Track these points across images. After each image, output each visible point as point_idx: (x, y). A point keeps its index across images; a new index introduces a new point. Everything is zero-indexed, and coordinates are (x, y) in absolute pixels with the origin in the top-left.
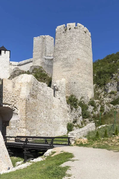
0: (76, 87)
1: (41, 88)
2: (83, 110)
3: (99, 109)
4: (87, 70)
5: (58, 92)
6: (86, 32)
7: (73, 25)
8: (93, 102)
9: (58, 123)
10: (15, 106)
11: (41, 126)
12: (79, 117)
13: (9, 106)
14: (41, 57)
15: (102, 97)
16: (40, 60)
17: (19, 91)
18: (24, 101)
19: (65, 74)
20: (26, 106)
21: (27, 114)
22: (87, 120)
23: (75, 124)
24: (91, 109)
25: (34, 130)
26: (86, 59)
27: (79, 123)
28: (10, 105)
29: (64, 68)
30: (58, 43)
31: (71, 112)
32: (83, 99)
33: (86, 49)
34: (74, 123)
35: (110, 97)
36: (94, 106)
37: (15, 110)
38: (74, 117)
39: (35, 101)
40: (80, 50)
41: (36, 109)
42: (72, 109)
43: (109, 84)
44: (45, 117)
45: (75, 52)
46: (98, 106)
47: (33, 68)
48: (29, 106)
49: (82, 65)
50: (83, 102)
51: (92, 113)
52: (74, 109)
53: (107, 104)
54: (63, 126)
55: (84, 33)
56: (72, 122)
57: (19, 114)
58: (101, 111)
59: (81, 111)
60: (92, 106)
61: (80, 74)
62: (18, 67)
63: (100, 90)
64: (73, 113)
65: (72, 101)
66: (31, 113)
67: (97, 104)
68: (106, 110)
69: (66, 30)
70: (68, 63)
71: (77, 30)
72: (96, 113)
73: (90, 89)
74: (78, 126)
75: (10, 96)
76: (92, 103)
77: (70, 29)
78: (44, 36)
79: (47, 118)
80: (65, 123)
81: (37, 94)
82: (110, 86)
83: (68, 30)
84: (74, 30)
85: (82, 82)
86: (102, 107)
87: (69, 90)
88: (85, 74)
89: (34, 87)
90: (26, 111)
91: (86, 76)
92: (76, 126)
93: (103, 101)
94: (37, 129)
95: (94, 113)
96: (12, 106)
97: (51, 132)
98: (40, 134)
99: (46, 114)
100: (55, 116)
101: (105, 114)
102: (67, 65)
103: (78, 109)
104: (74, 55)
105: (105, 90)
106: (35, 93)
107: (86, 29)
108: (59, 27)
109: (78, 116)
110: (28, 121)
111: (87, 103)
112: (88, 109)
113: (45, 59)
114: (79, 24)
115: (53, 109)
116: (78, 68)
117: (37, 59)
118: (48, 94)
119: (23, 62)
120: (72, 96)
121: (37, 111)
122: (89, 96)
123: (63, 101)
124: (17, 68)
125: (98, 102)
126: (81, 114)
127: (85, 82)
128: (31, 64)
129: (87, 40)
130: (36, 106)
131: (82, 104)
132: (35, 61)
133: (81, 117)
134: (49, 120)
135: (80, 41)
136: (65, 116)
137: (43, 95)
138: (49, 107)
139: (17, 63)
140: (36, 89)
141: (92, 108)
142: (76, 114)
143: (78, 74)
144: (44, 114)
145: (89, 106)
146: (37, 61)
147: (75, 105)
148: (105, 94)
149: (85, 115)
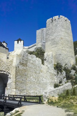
0: (61, 57)
1: (31, 58)
2: (66, 73)
4: (69, 45)
5: (46, 61)
6: (66, 21)
7: (57, 17)
8: (75, 67)
9: (46, 84)
10: (8, 72)
11: (30, 87)
12: (64, 78)
13: (4, 73)
14: (41, 41)
17: (12, 61)
18: (15, 68)
19: (53, 49)
20: (16, 72)
21: (17, 78)
25: (24, 90)
26: (67, 38)
28: (5, 71)
29: (52, 45)
30: (48, 30)
31: (58, 75)
32: (67, 66)
33: (67, 31)
34: (60, 84)
36: (76, 70)
37: (9, 75)
38: (59, 79)
39: (25, 68)
40: (63, 32)
41: (26, 74)
42: (58, 73)
44: (34, 80)
45: (59, 34)
47: (36, 49)
48: (19, 72)
49: (65, 42)
50: (66, 68)
51: (74, 75)
52: (60, 73)
54: (51, 86)
55: (65, 21)
56: (58, 82)
57: (11, 78)
59: (65, 74)
60: (74, 70)
61: (63, 48)
62: (28, 49)
65: (58, 68)
66: (21, 77)
69: (52, 21)
70: (55, 42)
71: (60, 20)
73: (72, 58)
75: (4, 65)
77: (55, 20)
78: (42, 29)
79: (36, 80)
80: (52, 84)
81: (27, 63)
83: (54, 21)
84: (58, 20)
85: (66, 53)
87: (57, 60)
89: (24, 58)
90: (16, 75)
91: (68, 49)
94: (27, 89)
95: (76, 75)
96: (6, 72)
97: (40, 91)
98: (30, 93)
99: (35, 77)
100: (43, 79)
102: (55, 43)
103: (63, 73)
104: (58, 36)
106: (25, 62)
107: (66, 18)
108: (48, 20)
109: (62, 78)
110: (17, 83)
111: (70, 68)
112: (70, 73)
114: (61, 16)
115: (41, 74)
116: (62, 44)
117: (38, 43)
118: (37, 63)
119: (31, 46)
120: (58, 64)
121: (27, 75)
122: (71, 63)
123: (50, 67)
126: (65, 76)
127: (68, 54)
128: (35, 47)
129: (68, 25)
130: (26, 71)
131: (66, 69)
132: (37, 44)
133: (65, 79)
134: (38, 82)
135: (62, 26)
136: (52, 78)
137: (32, 64)
138: (38, 72)
140: (26, 59)
142: (62, 77)
143: (62, 48)
144: (33, 77)
145: (72, 71)
146: (39, 44)
147: (60, 70)
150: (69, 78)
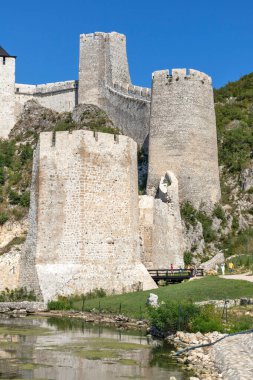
0: (191, 186)
2: (204, 228)
3: (230, 224)
4: (208, 151)
8: (220, 210)
12: (200, 240)
15: (236, 198)
16: (95, 90)
22: (212, 245)
23: (195, 253)
24: (216, 223)
27: (200, 250)
31: (187, 232)
32: (203, 208)
34: (193, 252)
35: (248, 200)
36: (222, 219)
38: (192, 241)
40: (196, 118)
42: (188, 227)
43: (247, 171)
45: (187, 121)
46: (228, 217)
47: (81, 112)
50: (203, 213)
51: (219, 231)
52: (192, 227)
53: (243, 212)
54: (179, 257)
55: (201, 83)
56: (189, 250)
58: (234, 227)
59: (202, 230)
60: (219, 218)
61: (197, 162)
62: (35, 98)
63: (231, 182)
64: (190, 234)
65: (188, 214)
67: (226, 215)
68: (241, 226)
69: (170, 81)
71: (190, 82)
72: (226, 231)
73: (213, 186)
74: (199, 256)
76: (218, 213)
77: (177, 79)
78: (105, 35)
80: (181, 252)
82: (249, 176)
84: (184, 81)
85: (201, 174)
86: (235, 220)
88: (205, 159)
91: (206, 162)
92: (196, 257)
93: (236, 206)
95: (223, 231)
101: (240, 233)
102: (176, 144)
103: (197, 226)
104: (185, 126)
105: (240, 183)
107: (203, 75)
109: (197, 239)
111: (209, 214)
112: (211, 224)
113: (111, 92)
114: (192, 71)
115: (168, 233)
117: (88, 87)
122: (212, 199)
123: (177, 216)
124: (33, 101)
125: (229, 210)
126: (202, 235)
127: (206, 174)
131: (202, 216)
132: (83, 92)
133: (203, 241)
135: (195, 101)
136: (180, 241)
139: (31, 88)
141: (219, 221)
142: (195, 236)
143: (193, 162)
145: (213, 219)
146: (88, 92)
147: (192, 219)
148: (240, 192)
149: (208, 236)
150: (209, 239)
